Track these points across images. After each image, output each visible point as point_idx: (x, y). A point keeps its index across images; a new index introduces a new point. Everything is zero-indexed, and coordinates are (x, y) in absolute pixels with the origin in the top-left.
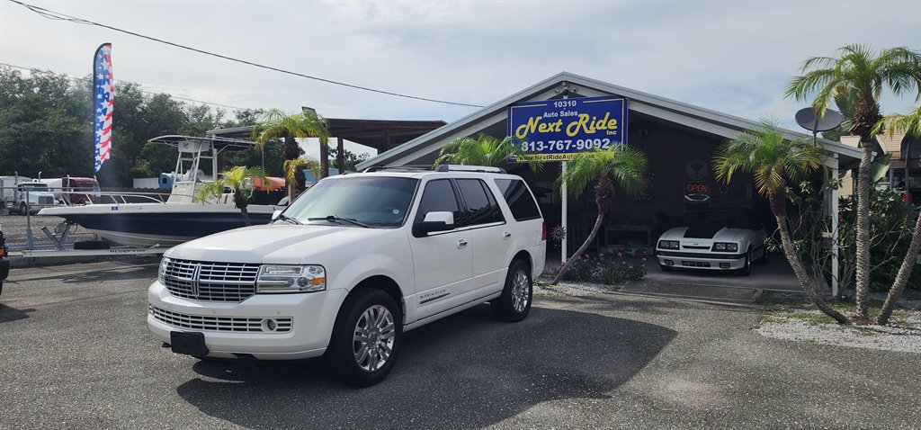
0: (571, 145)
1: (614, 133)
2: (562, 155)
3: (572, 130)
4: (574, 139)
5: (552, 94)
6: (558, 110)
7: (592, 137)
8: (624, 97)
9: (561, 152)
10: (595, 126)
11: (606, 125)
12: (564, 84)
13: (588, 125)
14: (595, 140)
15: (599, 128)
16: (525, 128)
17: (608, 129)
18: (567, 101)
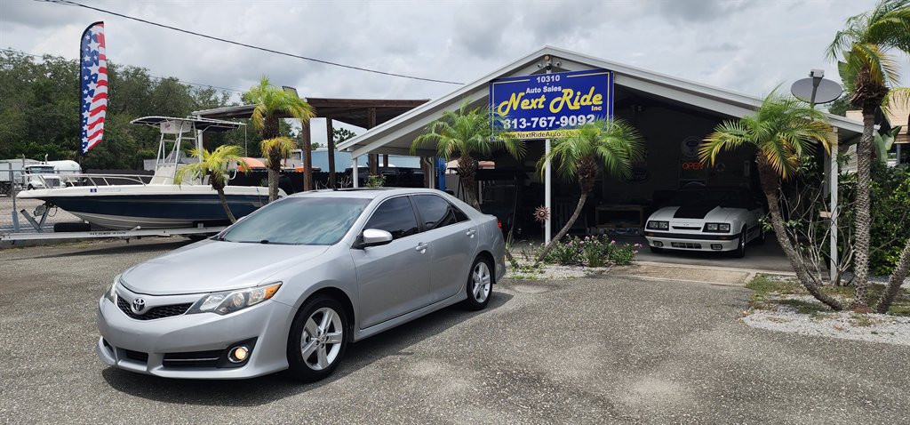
0: (554, 122)
1: (599, 109)
2: (545, 132)
3: (556, 106)
4: (558, 116)
5: (534, 69)
6: (541, 85)
7: (577, 113)
8: (610, 71)
9: (544, 129)
10: (579, 101)
11: (591, 100)
12: (547, 58)
13: (572, 101)
14: (580, 117)
15: (583, 104)
16: (507, 105)
17: (593, 104)
18: (551, 75)
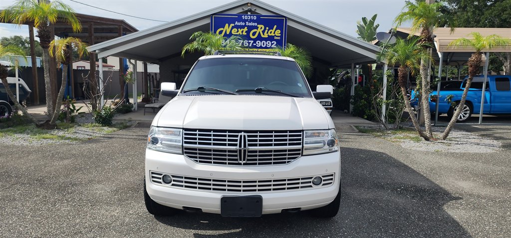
0: (253, 43)
1: (279, 38)
2: (247, 49)
3: (254, 34)
4: (255, 40)
5: (240, 10)
6: (245, 21)
7: (266, 39)
8: (285, 17)
9: (247, 47)
10: (267, 33)
11: (274, 33)
12: (249, 5)
13: (263, 32)
14: (268, 42)
15: (270, 35)
16: (222, 31)
17: (275, 35)
18: (251, 16)
